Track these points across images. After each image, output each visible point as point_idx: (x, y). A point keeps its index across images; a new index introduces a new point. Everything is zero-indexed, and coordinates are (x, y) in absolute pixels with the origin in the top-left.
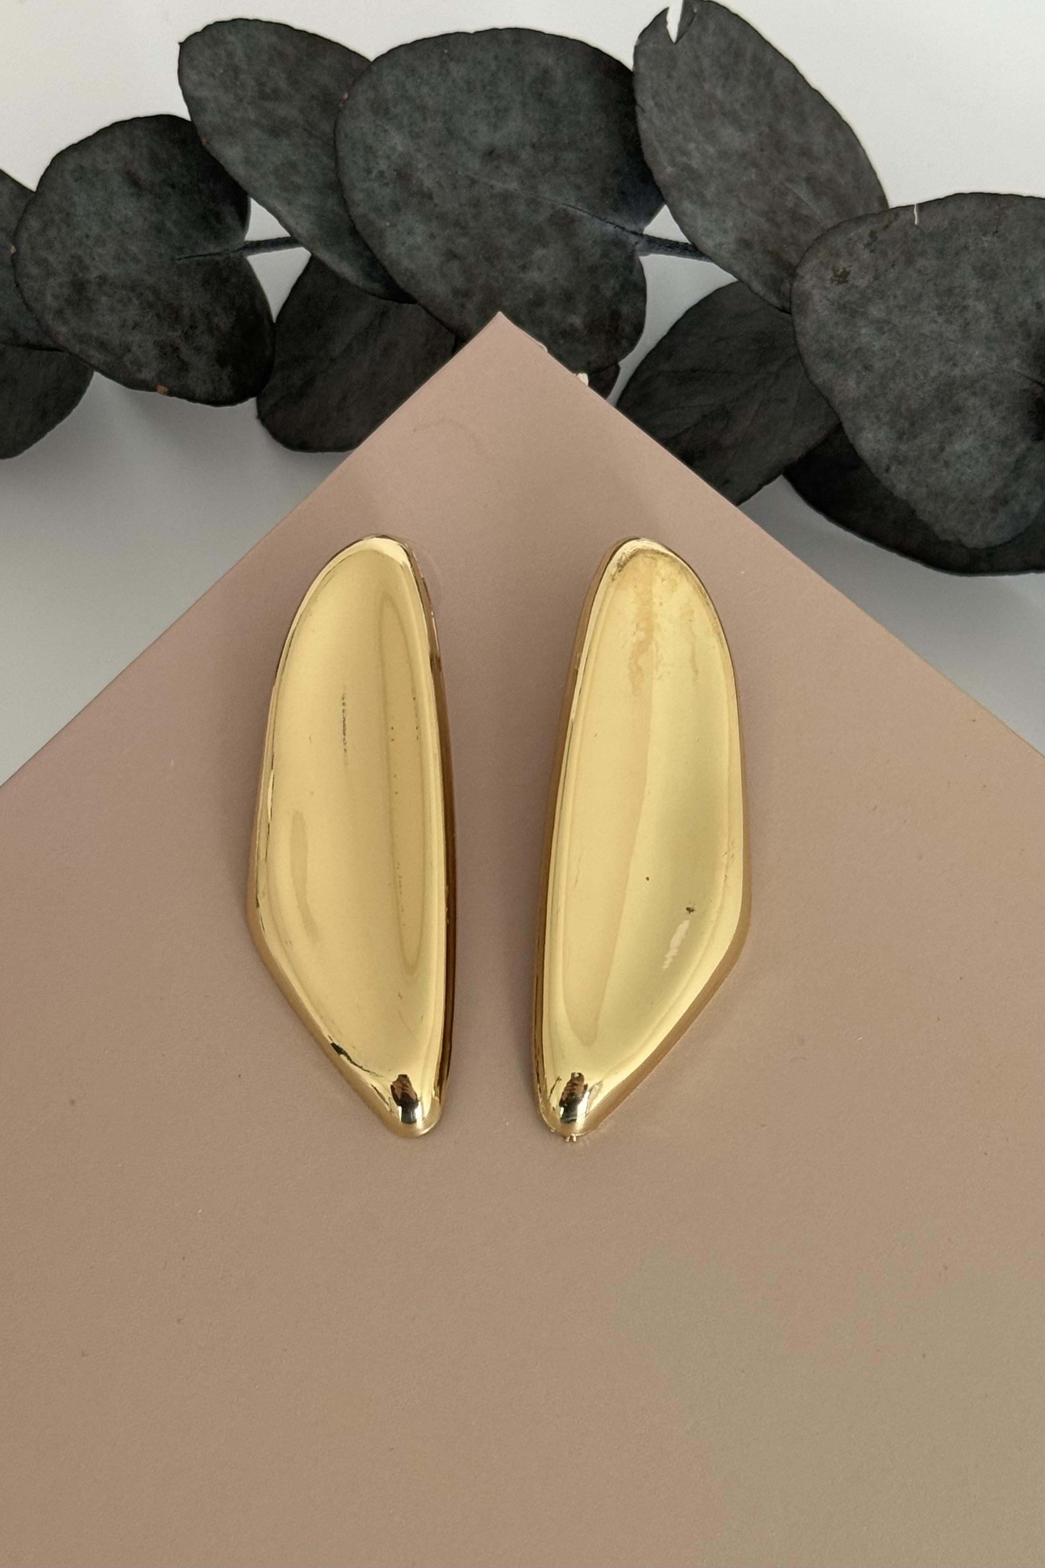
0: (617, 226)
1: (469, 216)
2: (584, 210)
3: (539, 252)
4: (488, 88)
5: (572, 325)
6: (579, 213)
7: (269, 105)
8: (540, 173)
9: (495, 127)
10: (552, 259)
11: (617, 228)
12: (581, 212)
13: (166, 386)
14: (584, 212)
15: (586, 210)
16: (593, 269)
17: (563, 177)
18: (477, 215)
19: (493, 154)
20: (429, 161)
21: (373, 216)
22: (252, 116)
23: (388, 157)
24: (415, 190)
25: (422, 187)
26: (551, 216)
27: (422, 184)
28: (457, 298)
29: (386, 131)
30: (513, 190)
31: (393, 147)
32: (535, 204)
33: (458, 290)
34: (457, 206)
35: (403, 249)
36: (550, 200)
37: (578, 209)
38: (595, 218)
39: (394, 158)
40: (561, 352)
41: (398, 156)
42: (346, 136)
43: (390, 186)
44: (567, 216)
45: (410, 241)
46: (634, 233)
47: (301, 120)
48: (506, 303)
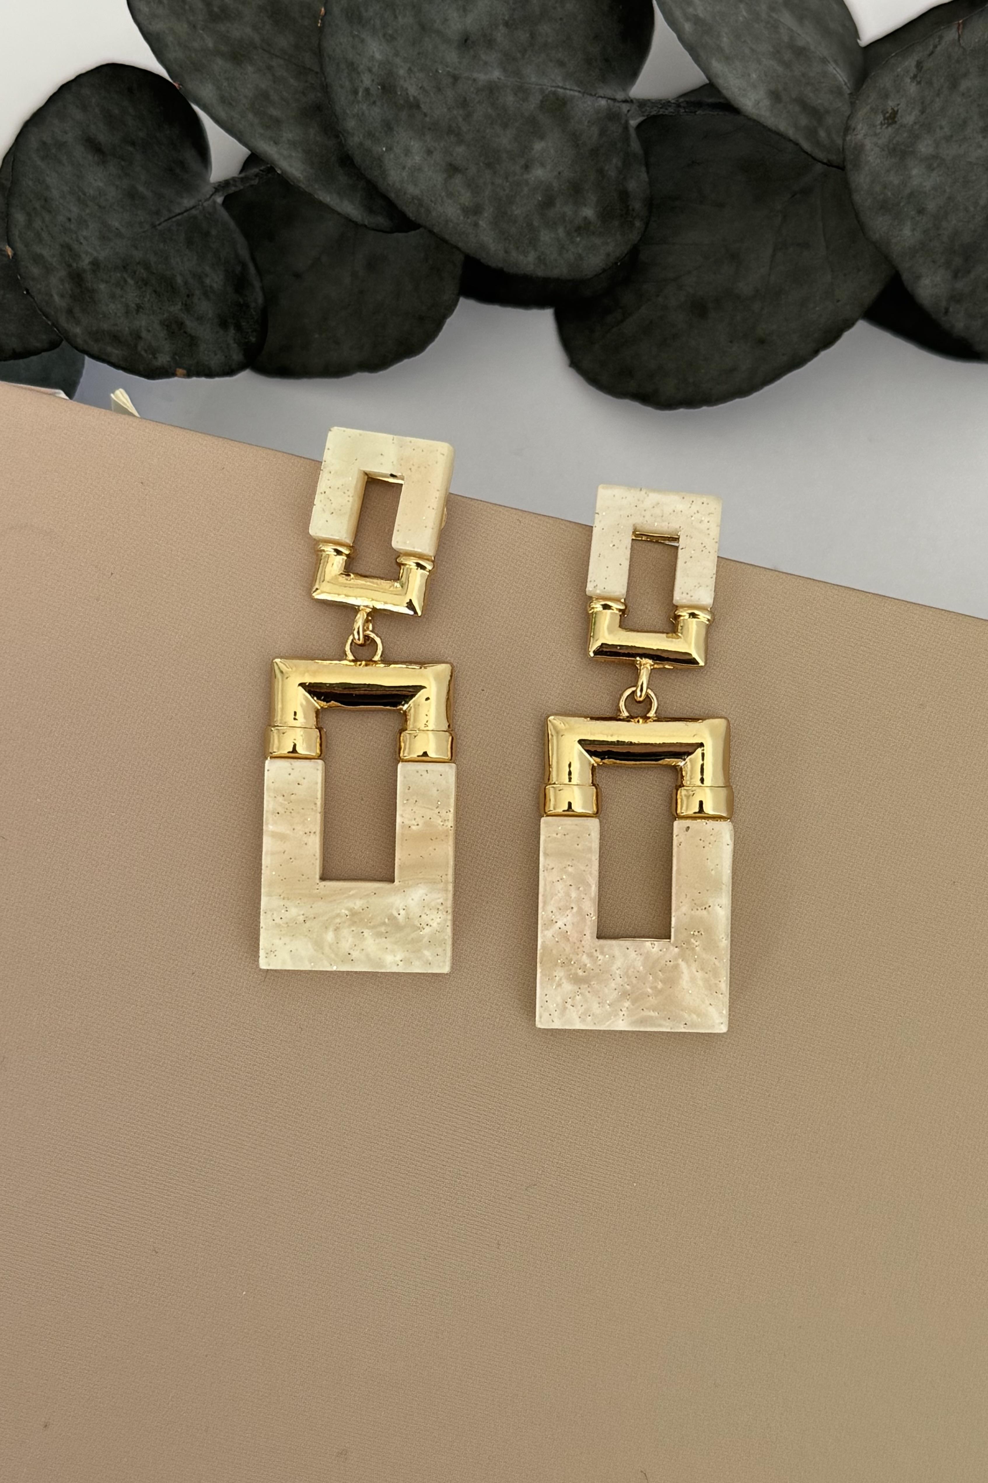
0: (609, 99)
1: (460, 119)
2: (573, 88)
3: (538, 146)
5: (586, 218)
6: (569, 93)
7: (222, 27)
8: (519, 55)
9: (465, 11)
10: (552, 151)
11: (609, 101)
12: (572, 93)
13: (184, 368)
14: (576, 91)
15: (576, 88)
16: (594, 152)
17: (543, 55)
18: (468, 117)
19: (468, 41)
20: (409, 65)
21: (368, 143)
22: (210, 45)
23: (370, 70)
24: (402, 102)
25: (408, 98)
26: (542, 102)
27: (407, 94)
28: (468, 218)
29: (362, 41)
30: (497, 80)
31: (372, 58)
32: (522, 91)
33: (467, 208)
34: (445, 110)
35: (405, 174)
36: (537, 85)
37: (566, 89)
38: (586, 95)
39: (375, 70)
40: (580, 251)
41: (379, 67)
42: (330, 58)
43: (378, 103)
44: (557, 99)
45: (409, 163)
46: (625, 101)
47: (257, 39)
48: (517, 211)
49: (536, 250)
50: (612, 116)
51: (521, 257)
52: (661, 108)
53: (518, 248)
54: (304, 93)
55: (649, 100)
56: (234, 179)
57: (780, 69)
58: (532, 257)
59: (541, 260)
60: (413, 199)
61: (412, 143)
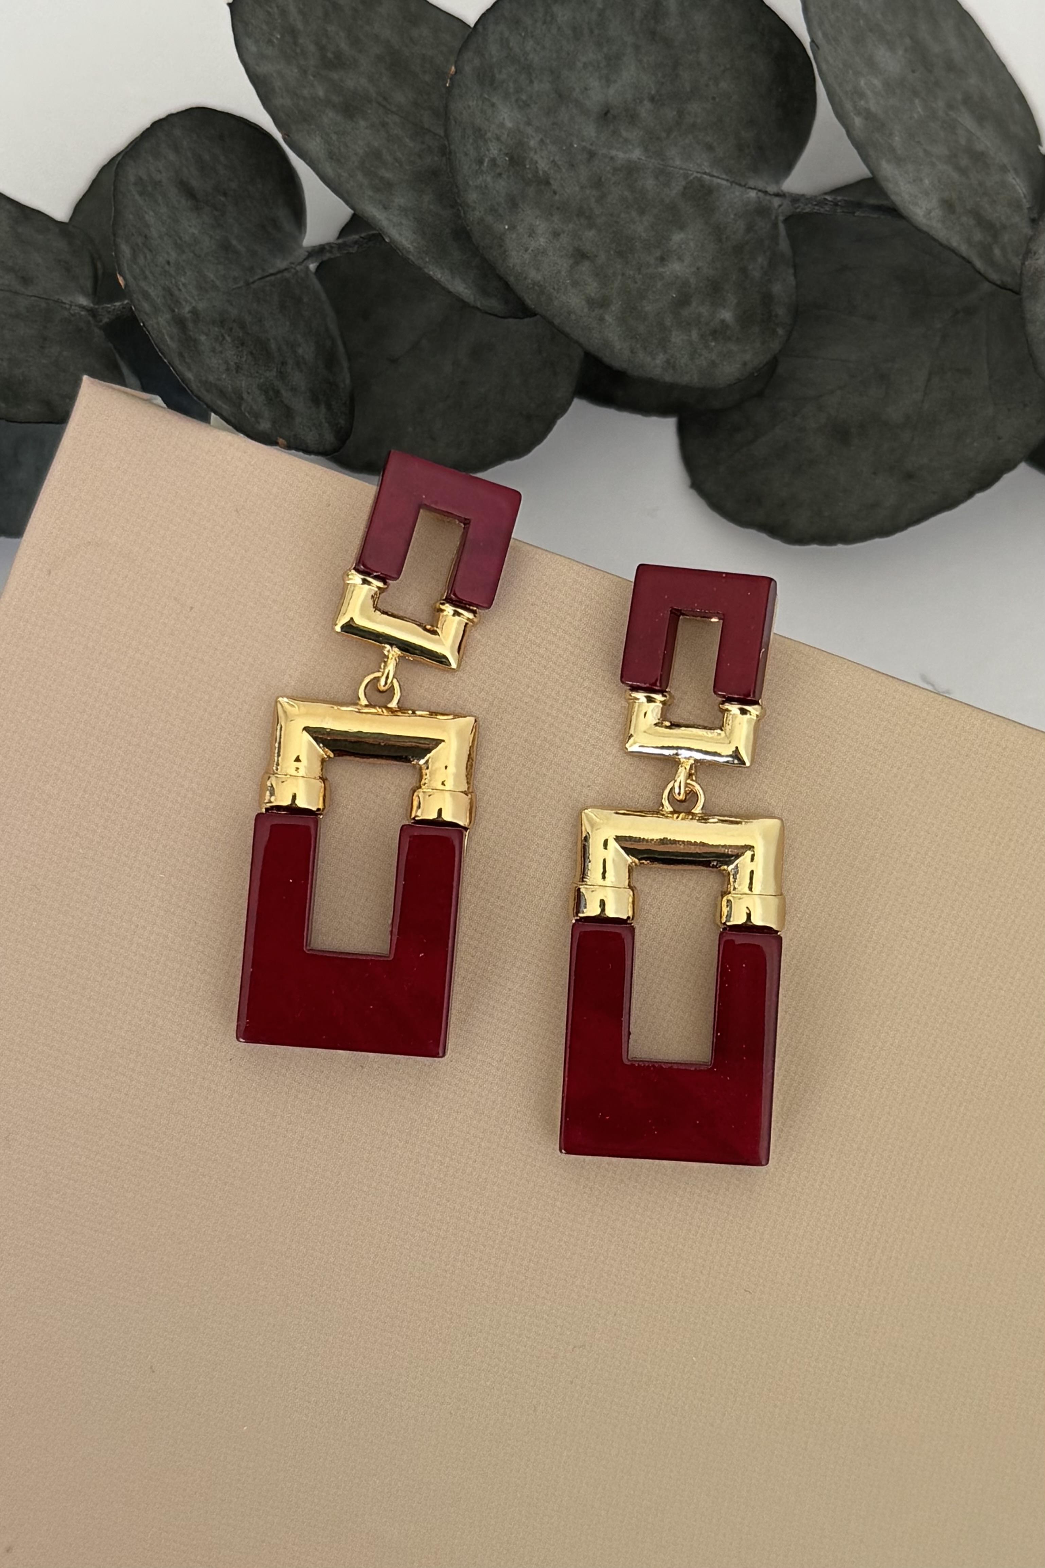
0: (760, 191)
1: (593, 200)
2: (720, 176)
3: (677, 237)
4: (596, 32)
5: (723, 321)
6: (716, 181)
7: (335, 76)
8: (664, 135)
9: (608, 81)
10: (692, 244)
11: (760, 193)
12: (719, 181)
14: (723, 179)
15: (724, 176)
16: (738, 249)
17: (690, 137)
18: (601, 199)
19: (609, 115)
20: (541, 136)
21: (489, 219)
22: (321, 93)
23: (498, 139)
24: (530, 176)
25: (537, 172)
26: (685, 188)
27: (537, 167)
28: (593, 311)
29: (493, 105)
30: (636, 159)
31: (502, 125)
32: (663, 174)
33: (592, 300)
34: (577, 189)
35: (526, 256)
36: (681, 168)
37: (713, 176)
38: (734, 185)
39: (504, 137)
40: (714, 357)
41: (508, 135)
42: (456, 122)
43: (504, 176)
44: (702, 186)
45: (533, 245)
46: (777, 195)
47: (372, 91)
48: (649, 308)
49: (665, 352)
50: (762, 211)
51: (649, 359)
52: (816, 205)
53: (645, 349)
54: (420, 156)
55: (803, 195)
56: (329, 244)
57: (955, 176)
58: (660, 359)
59: (670, 364)
60: (534, 284)
61: (538, 223)
